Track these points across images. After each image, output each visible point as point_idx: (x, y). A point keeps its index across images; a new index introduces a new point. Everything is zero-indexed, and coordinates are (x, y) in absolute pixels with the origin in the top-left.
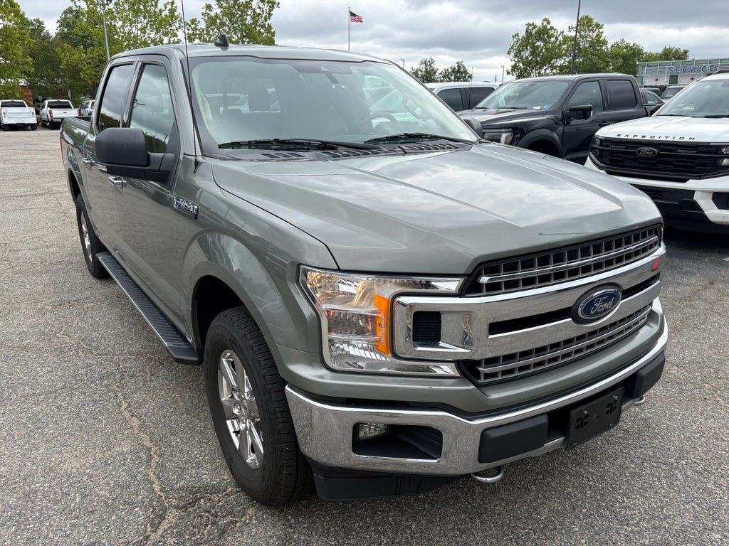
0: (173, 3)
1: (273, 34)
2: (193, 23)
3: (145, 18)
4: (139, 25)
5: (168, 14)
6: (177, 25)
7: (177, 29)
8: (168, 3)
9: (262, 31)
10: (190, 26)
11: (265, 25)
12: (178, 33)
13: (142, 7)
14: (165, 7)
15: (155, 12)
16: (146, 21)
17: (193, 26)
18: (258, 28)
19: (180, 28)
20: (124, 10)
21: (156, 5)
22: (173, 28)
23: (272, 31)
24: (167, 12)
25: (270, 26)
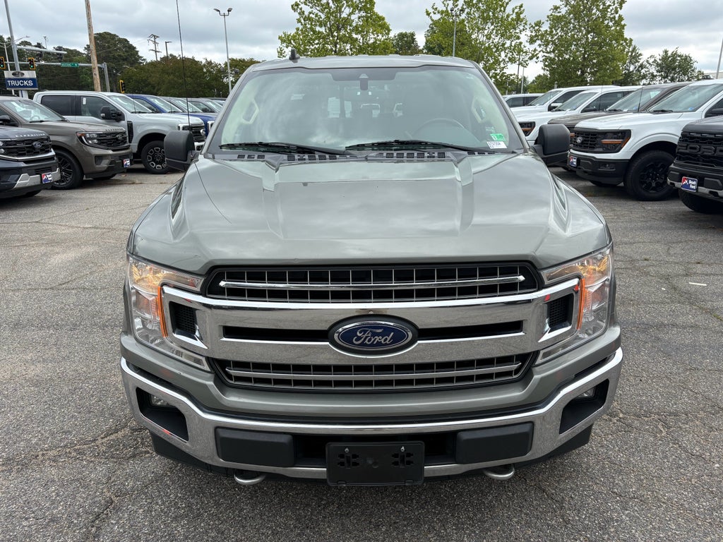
0: (521, 6)
1: (623, 27)
2: (536, 25)
3: (492, 24)
4: (486, 32)
5: (514, 18)
6: (521, 28)
7: (521, 31)
8: (516, 8)
9: (611, 24)
10: (534, 28)
11: (614, 18)
12: (521, 36)
13: (491, 14)
14: (513, 11)
15: (502, 17)
16: (493, 27)
17: (537, 28)
18: (606, 22)
19: (524, 30)
20: (474, 19)
21: (504, 11)
22: (517, 31)
23: (623, 23)
24: (514, 16)
25: (621, 18)
